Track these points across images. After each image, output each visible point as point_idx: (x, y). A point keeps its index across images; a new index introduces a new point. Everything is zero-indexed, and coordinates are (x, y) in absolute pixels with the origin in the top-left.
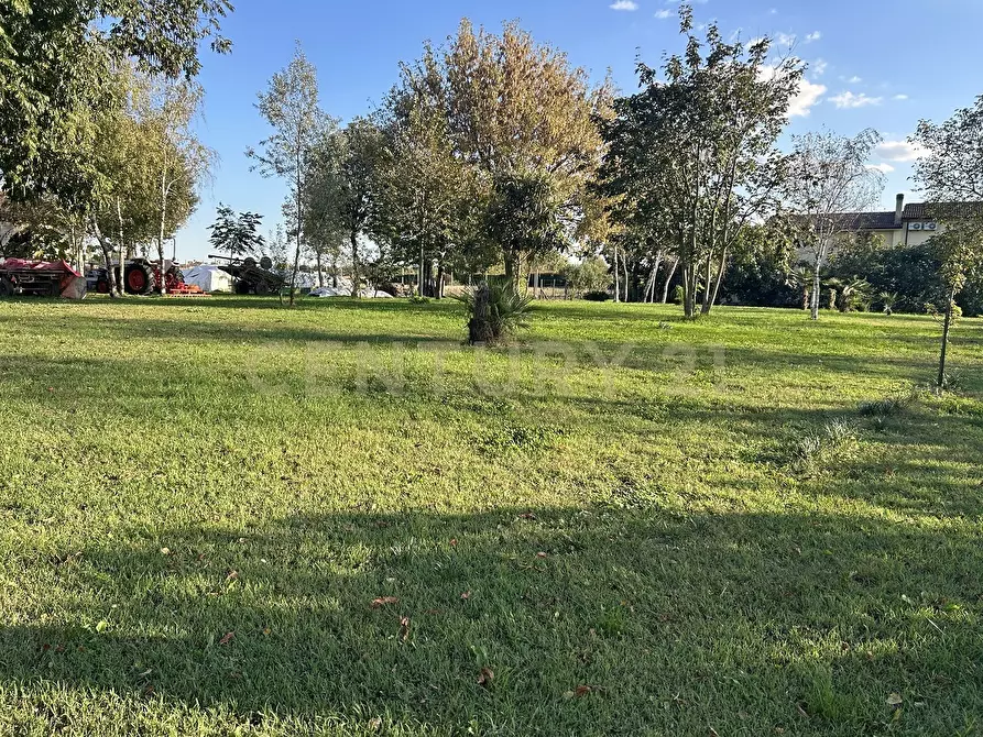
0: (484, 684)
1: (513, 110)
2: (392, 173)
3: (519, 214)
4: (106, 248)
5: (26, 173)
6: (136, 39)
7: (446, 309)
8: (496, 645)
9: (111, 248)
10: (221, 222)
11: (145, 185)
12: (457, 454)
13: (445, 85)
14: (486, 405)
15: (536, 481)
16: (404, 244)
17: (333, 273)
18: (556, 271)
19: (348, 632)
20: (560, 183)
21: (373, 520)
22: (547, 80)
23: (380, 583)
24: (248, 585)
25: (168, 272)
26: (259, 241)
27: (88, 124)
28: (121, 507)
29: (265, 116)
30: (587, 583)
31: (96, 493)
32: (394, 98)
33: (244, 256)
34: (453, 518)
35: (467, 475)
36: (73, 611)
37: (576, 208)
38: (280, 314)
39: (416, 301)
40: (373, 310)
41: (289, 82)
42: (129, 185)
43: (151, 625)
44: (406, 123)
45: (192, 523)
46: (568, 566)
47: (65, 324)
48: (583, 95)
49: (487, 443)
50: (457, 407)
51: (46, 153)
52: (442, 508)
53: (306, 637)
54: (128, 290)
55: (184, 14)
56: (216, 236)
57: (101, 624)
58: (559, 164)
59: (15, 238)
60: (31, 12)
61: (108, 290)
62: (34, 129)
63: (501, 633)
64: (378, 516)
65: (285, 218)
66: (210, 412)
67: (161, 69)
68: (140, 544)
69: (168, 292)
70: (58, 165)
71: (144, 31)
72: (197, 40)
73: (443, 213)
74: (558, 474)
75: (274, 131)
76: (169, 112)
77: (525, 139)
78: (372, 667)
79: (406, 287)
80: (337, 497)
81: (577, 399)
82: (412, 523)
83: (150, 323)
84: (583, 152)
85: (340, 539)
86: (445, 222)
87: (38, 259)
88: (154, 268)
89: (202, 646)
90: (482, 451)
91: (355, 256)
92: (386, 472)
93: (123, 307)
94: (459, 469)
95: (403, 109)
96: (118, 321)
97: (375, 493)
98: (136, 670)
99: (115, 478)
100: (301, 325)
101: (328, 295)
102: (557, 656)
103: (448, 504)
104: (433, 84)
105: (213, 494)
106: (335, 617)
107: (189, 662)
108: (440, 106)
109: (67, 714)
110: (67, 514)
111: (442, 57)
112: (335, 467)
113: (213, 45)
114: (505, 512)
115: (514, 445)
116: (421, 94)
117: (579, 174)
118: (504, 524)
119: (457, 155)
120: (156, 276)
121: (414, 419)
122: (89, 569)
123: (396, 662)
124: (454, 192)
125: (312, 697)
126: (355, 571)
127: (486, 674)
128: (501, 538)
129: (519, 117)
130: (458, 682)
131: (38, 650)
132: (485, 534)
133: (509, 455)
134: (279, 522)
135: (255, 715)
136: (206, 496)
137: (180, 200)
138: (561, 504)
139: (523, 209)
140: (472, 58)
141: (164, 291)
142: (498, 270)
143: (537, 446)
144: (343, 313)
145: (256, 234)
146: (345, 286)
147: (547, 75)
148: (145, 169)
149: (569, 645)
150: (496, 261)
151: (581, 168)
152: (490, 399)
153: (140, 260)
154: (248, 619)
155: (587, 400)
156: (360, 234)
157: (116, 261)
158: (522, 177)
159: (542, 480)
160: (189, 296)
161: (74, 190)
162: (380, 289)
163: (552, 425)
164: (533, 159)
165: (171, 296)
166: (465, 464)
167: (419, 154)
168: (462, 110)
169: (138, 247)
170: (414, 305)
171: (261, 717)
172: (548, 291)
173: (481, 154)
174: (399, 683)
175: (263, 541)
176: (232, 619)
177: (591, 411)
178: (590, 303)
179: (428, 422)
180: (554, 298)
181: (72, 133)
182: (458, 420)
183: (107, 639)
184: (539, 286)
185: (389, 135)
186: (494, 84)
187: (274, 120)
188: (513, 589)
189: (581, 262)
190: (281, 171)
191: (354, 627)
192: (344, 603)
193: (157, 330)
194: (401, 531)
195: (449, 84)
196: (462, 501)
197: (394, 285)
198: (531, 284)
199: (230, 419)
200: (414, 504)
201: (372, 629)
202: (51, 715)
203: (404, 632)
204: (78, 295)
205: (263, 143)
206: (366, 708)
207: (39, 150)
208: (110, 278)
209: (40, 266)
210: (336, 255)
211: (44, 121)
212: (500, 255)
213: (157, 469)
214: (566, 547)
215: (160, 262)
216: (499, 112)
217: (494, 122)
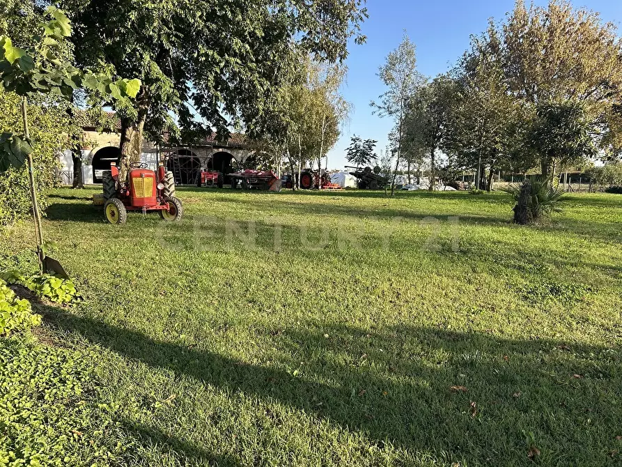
0: (533, 458)
1: (554, 58)
2: (462, 109)
3: (556, 131)
4: (292, 163)
5: (257, 123)
6: (315, 43)
7: (496, 199)
8: (541, 433)
9: (295, 163)
10: (353, 146)
11: (314, 126)
12: (506, 299)
13: (503, 46)
14: (528, 266)
15: (570, 324)
16: (467, 155)
17: (418, 175)
18: (583, 172)
19: (436, 404)
20: (590, 108)
21: (449, 335)
22: (582, 34)
23: (455, 376)
24: (373, 364)
25: (323, 176)
26: (374, 156)
27: (287, 94)
28: (303, 308)
29: (383, 80)
30: (614, 402)
31: (291, 299)
32: (465, 59)
33: (365, 166)
34: (505, 341)
35: (514, 314)
36: (282, 362)
37: (602, 125)
38: (386, 201)
39: (474, 193)
40: (444, 199)
41: (398, 57)
42: (305, 127)
43: (321, 377)
44: (473, 76)
45: (340, 322)
46: (598, 388)
47: (273, 206)
48: (612, 42)
49: (529, 293)
50: (507, 266)
51: (267, 112)
52: (497, 334)
53: (409, 402)
54: (302, 187)
55: (341, 24)
56: (349, 154)
57: (296, 372)
58: (589, 94)
59: (249, 159)
60: (263, 35)
61: (291, 187)
62: (262, 98)
63: (545, 426)
64: (452, 333)
65: (390, 142)
66: (348, 259)
67: (327, 58)
68: (313, 330)
69: (322, 188)
70: (272, 118)
71: (319, 38)
72: (347, 39)
73: (496, 133)
74: (587, 320)
75: (388, 89)
76: (328, 83)
77: (562, 78)
78: (452, 429)
79: (466, 183)
80: (425, 318)
81: (603, 267)
82: (476, 341)
83: (315, 205)
84: (611, 83)
85: (428, 344)
86: (498, 139)
87: (259, 170)
88: (315, 174)
89: (349, 394)
90: (526, 298)
91: (433, 164)
92: (457, 305)
93: (300, 196)
94: (508, 309)
95: (471, 65)
96: (298, 204)
97: (450, 318)
98: (314, 401)
99: (300, 291)
100: (398, 208)
101: (413, 189)
102: (590, 450)
103: (502, 332)
104: (494, 47)
105: (351, 306)
106: (427, 393)
107: (342, 402)
108: (498, 61)
109: (281, 418)
110: (277, 308)
111: (501, 27)
112: (423, 298)
113: (356, 40)
114: (545, 343)
115: (551, 296)
116: (484, 55)
117: (606, 100)
118: (544, 350)
119: (509, 93)
120: (316, 179)
121: (474, 271)
122: (289, 341)
123: (468, 429)
124: (505, 118)
125: (414, 440)
126: (438, 365)
127: (534, 451)
128: (542, 360)
129: (559, 62)
130: (512, 452)
131: (266, 380)
132: (530, 355)
133: (547, 303)
134: (390, 328)
135: (380, 443)
136: (347, 307)
137: (331, 134)
138: (591, 342)
139: (560, 128)
140: (524, 25)
141: (320, 187)
142: (536, 171)
143: (570, 298)
144: (425, 200)
145: (373, 152)
146: (425, 183)
147: (582, 30)
148: (314, 117)
149: (599, 444)
150: (535, 165)
151: (609, 95)
152: (531, 262)
153: (309, 170)
154: (374, 384)
155: (611, 268)
156: (437, 150)
157: (297, 170)
158: (560, 104)
159: (574, 323)
160: (333, 190)
161: (279, 131)
162: (448, 185)
163: (582, 285)
164: (568, 91)
165: (324, 190)
166: (513, 306)
167: (482, 94)
168: (514, 62)
169: (308, 163)
170: (472, 196)
171: (384, 445)
172: (575, 186)
173: (527, 91)
174: (471, 444)
175: (381, 338)
176: (364, 381)
177: (616, 276)
178: (612, 195)
179: (485, 275)
180: (580, 191)
181: (280, 99)
182: (507, 275)
183: (299, 380)
184: (568, 182)
185: (460, 84)
186: (539, 41)
187: (388, 82)
188: (553, 397)
189: (603, 165)
190: (391, 113)
191: (439, 401)
192: (432, 385)
193: (318, 209)
194: (469, 346)
195: (506, 45)
196: (512, 330)
197: (457, 182)
198: (562, 181)
199: (359, 263)
200: (477, 329)
201: (451, 405)
202: (273, 417)
203: (473, 411)
204: (277, 189)
205: (381, 96)
206: (449, 455)
207: (263, 110)
208: (293, 180)
209: (260, 174)
210: (420, 164)
211: (267, 94)
212: (538, 161)
213: (320, 289)
214: (595, 374)
215: (319, 170)
216: (543, 60)
217: (538, 68)
